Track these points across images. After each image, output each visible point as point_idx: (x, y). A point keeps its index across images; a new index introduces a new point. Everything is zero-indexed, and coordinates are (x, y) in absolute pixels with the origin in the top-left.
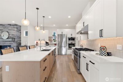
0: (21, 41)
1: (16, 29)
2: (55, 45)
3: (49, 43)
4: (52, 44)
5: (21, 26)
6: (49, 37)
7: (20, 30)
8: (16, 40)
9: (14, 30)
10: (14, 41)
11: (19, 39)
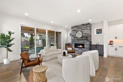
1: (89, 28)
10: (87, 40)
11: (90, 38)
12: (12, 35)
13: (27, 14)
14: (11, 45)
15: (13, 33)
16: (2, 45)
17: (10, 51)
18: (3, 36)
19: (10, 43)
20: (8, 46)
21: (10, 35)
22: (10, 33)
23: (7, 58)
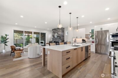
0: (64, 38)
1: (61, 31)
2: (93, 42)
3: (86, 41)
4: (89, 42)
5: (64, 28)
6: (86, 35)
7: (64, 31)
8: (61, 38)
9: (60, 32)
10: (60, 39)
11: (63, 37)
12: (7, 36)
13: (16, 24)
14: (7, 42)
15: (8, 35)
16: (2, 42)
17: (6, 45)
18: (2, 37)
19: (7, 41)
20: (5, 42)
21: (6, 36)
22: (6, 35)
23: (5, 49)
